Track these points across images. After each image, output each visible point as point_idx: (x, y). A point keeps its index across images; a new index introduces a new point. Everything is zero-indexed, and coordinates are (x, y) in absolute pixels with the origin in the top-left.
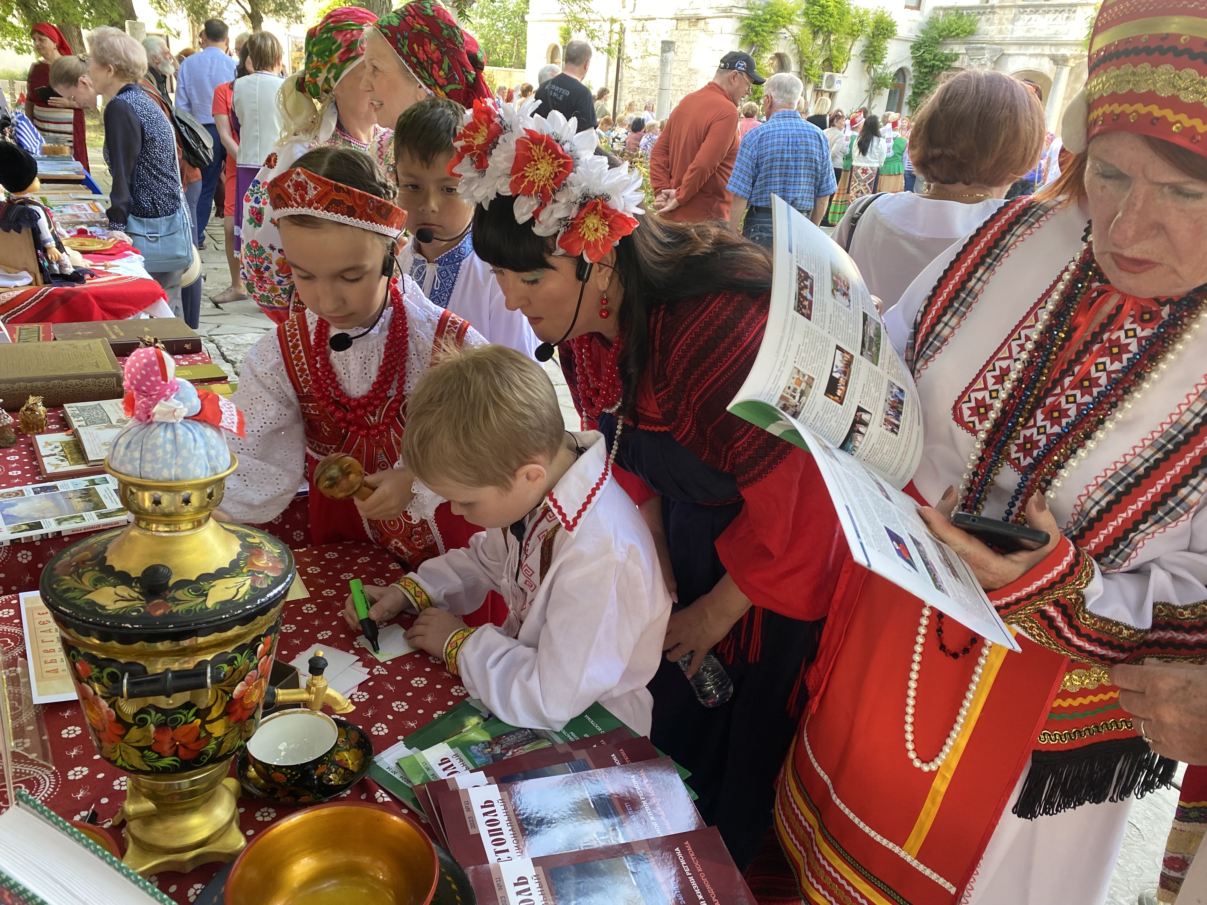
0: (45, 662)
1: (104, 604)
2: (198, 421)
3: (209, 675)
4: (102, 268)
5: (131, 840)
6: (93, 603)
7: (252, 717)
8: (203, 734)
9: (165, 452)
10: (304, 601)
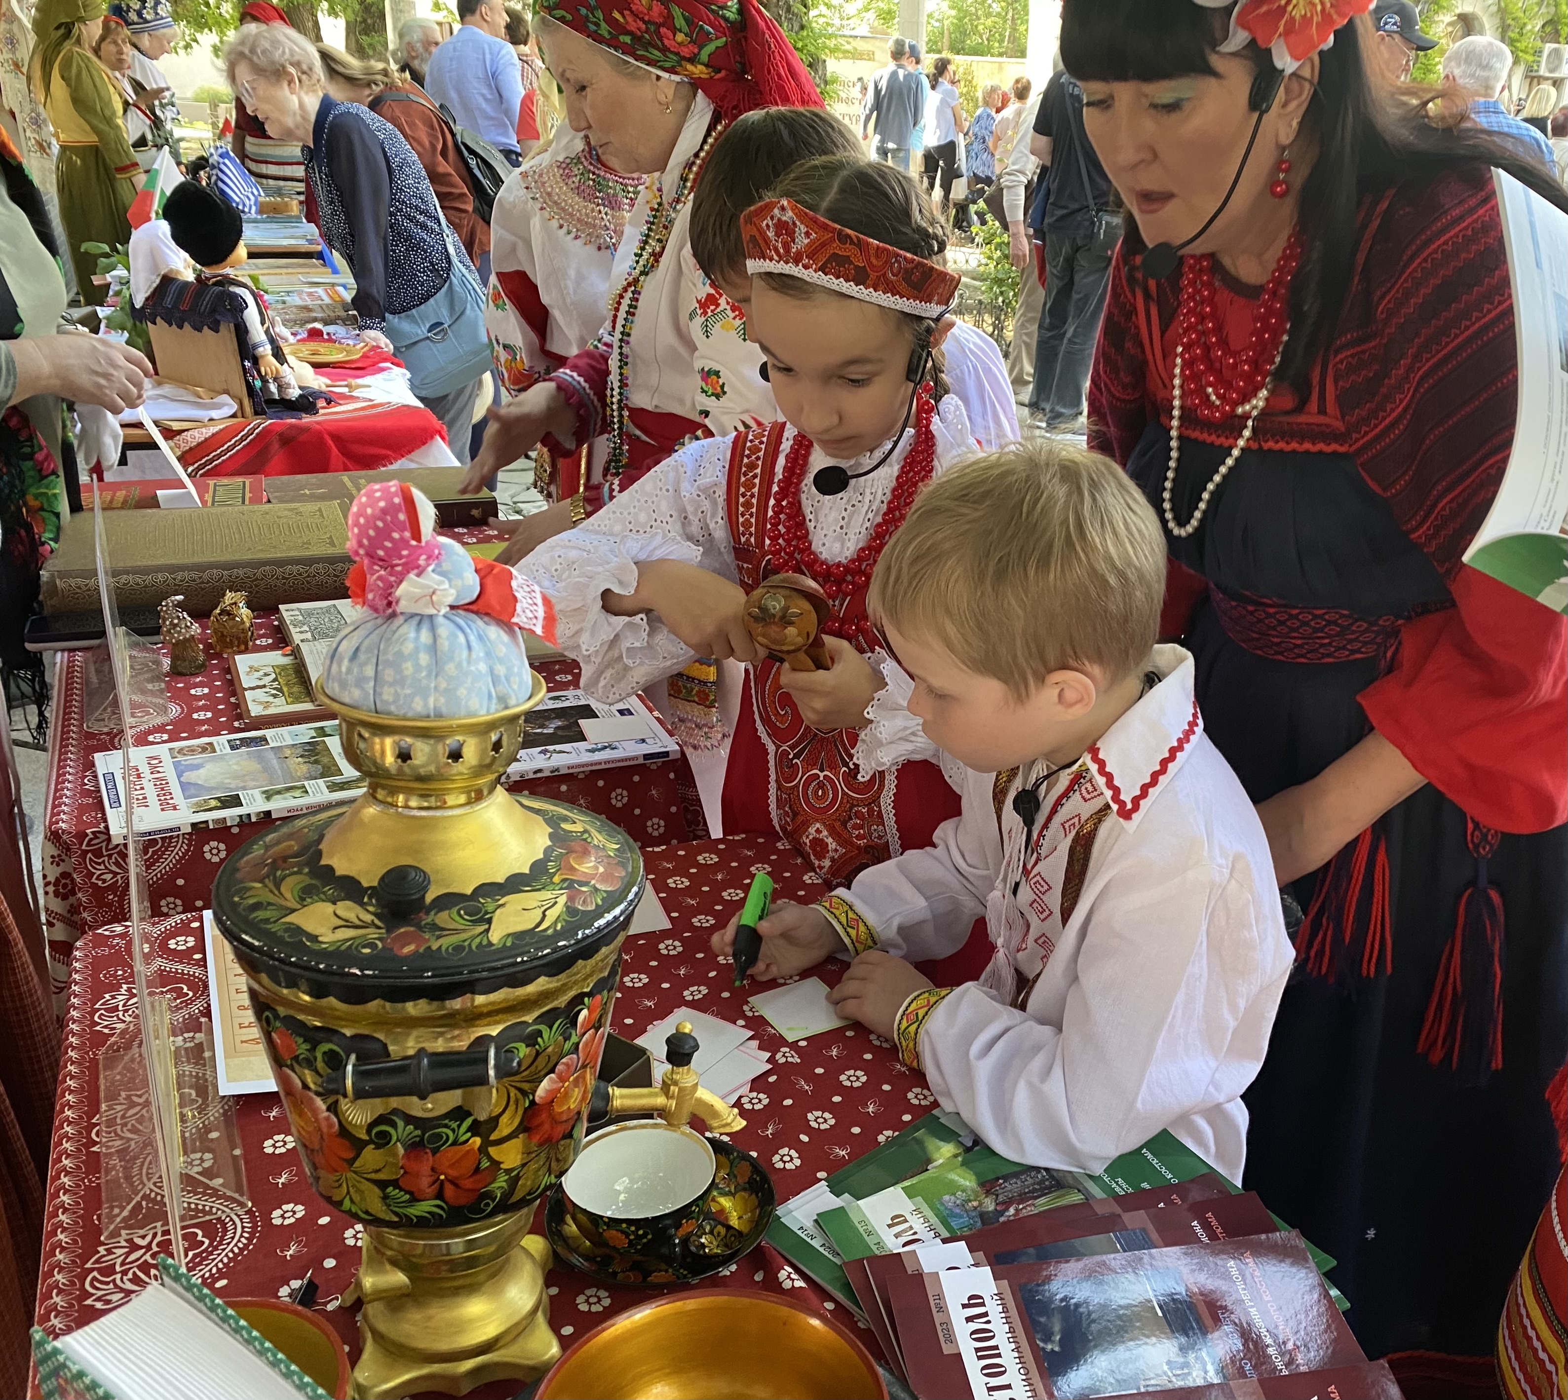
0: (241, 1026)
1: (316, 933)
2: (476, 613)
3: (492, 1062)
4: (345, 390)
5: (369, 1335)
6: (298, 930)
7: (570, 1135)
8: (485, 1164)
9: (418, 667)
10: (664, 935)
